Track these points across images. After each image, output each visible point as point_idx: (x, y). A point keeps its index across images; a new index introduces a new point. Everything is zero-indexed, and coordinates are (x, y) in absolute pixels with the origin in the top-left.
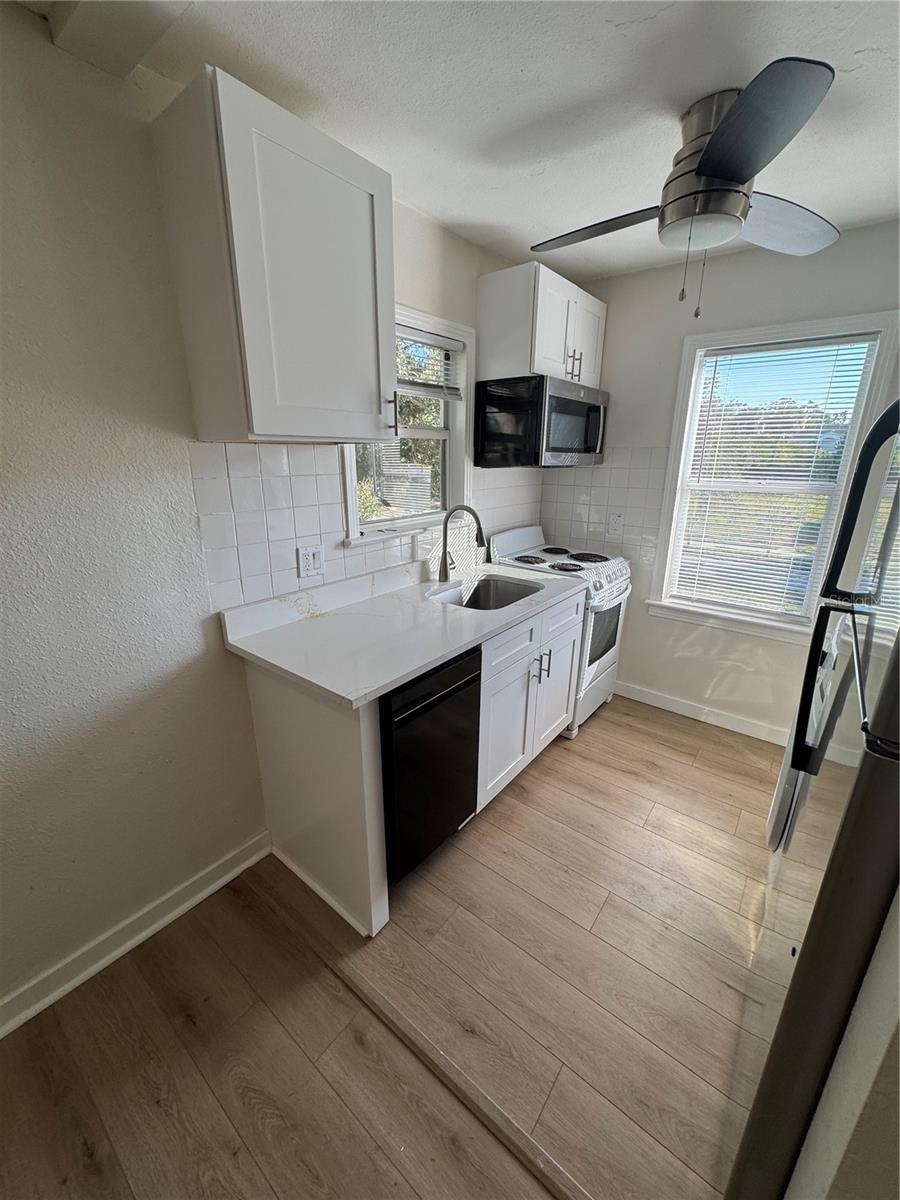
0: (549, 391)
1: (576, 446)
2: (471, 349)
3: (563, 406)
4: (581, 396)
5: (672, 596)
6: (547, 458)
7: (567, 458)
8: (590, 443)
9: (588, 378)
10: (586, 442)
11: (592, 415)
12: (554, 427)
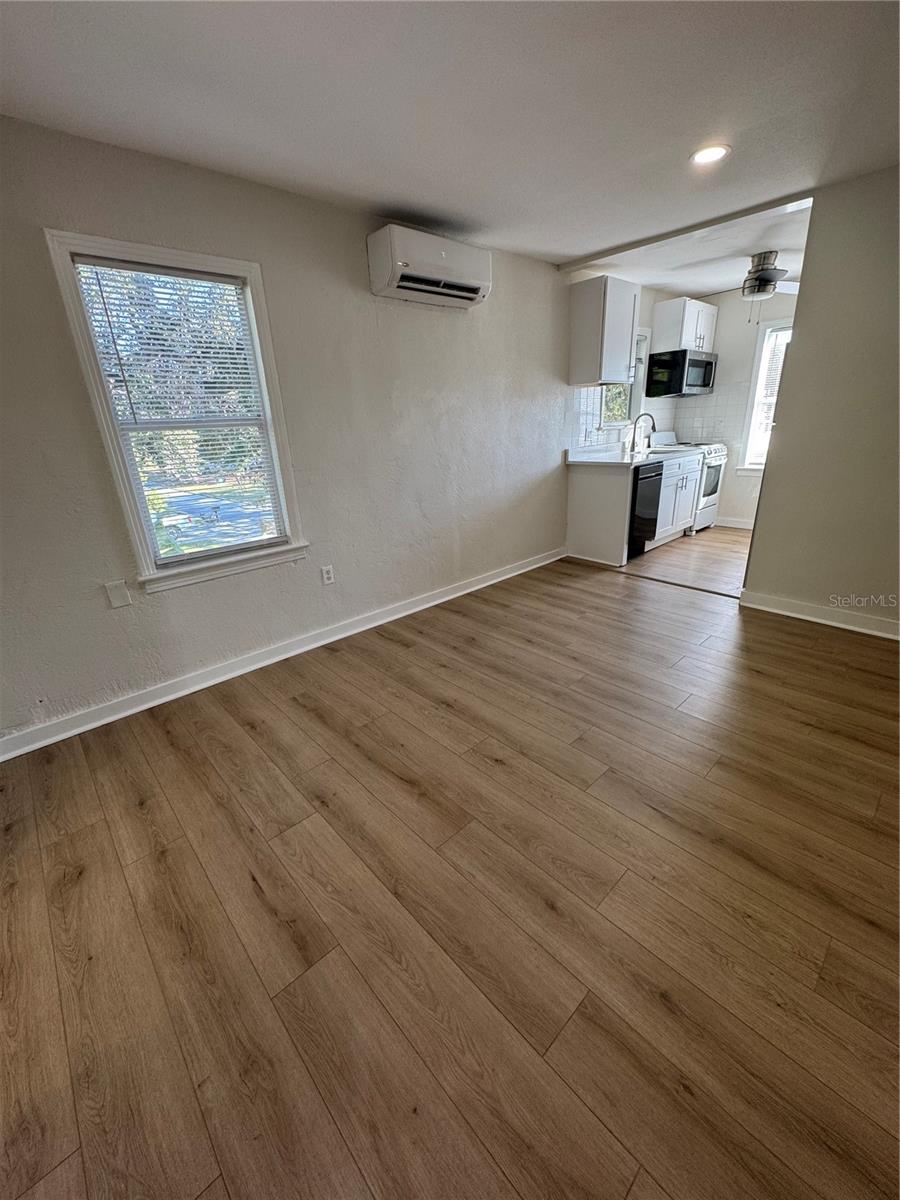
0: (688, 357)
1: (699, 383)
2: (649, 339)
3: (695, 363)
4: (704, 358)
6: (685, 390)
7: (695, 390)
8: (706, 382)
9: (707, 348)
10: (704, 381)
11: (709, 367)
12: (691, 375)
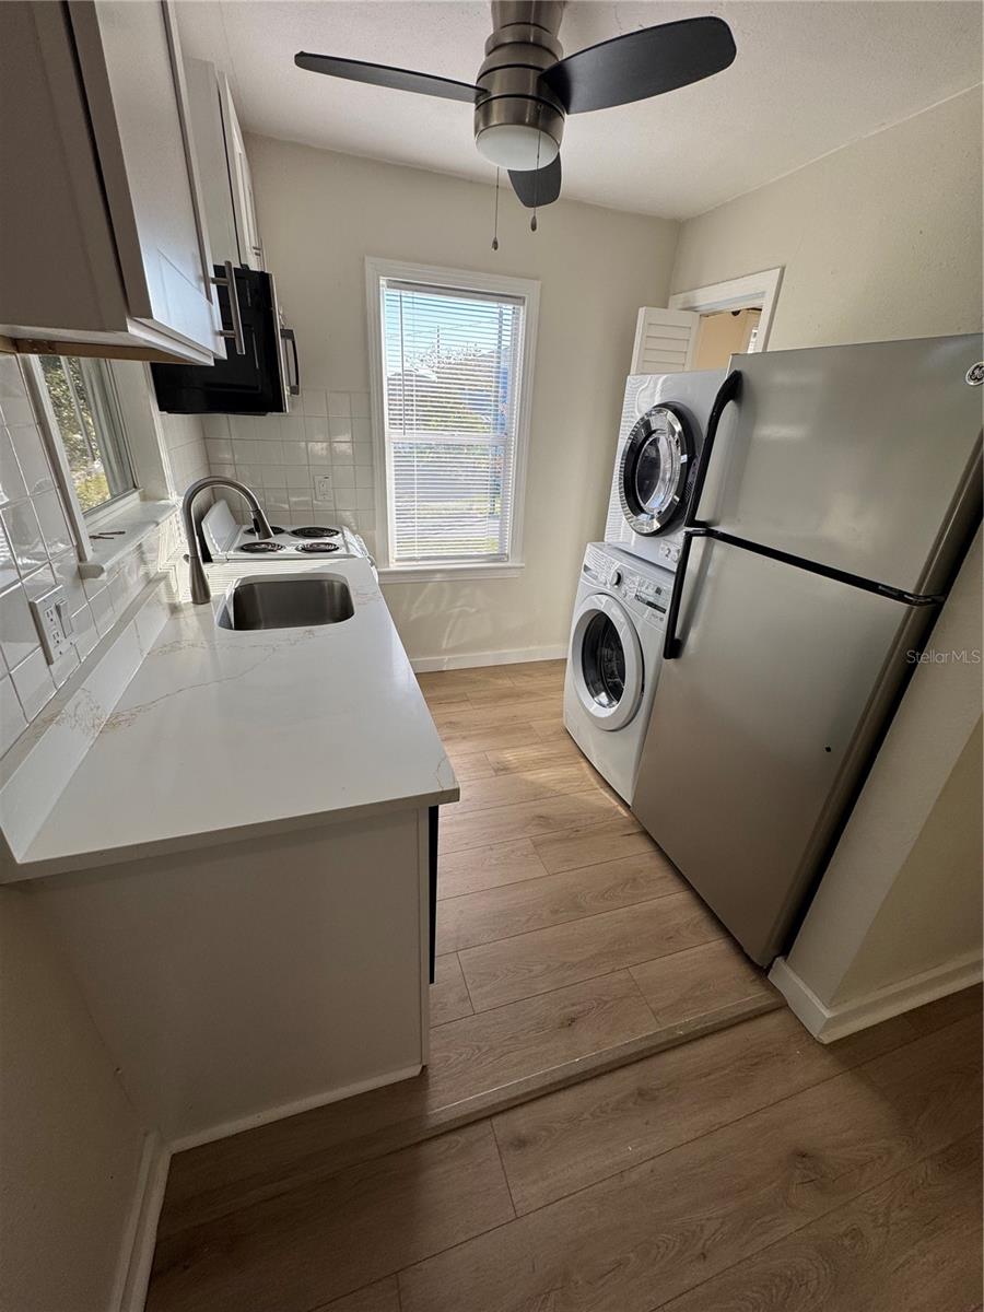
5: (397, 560)
